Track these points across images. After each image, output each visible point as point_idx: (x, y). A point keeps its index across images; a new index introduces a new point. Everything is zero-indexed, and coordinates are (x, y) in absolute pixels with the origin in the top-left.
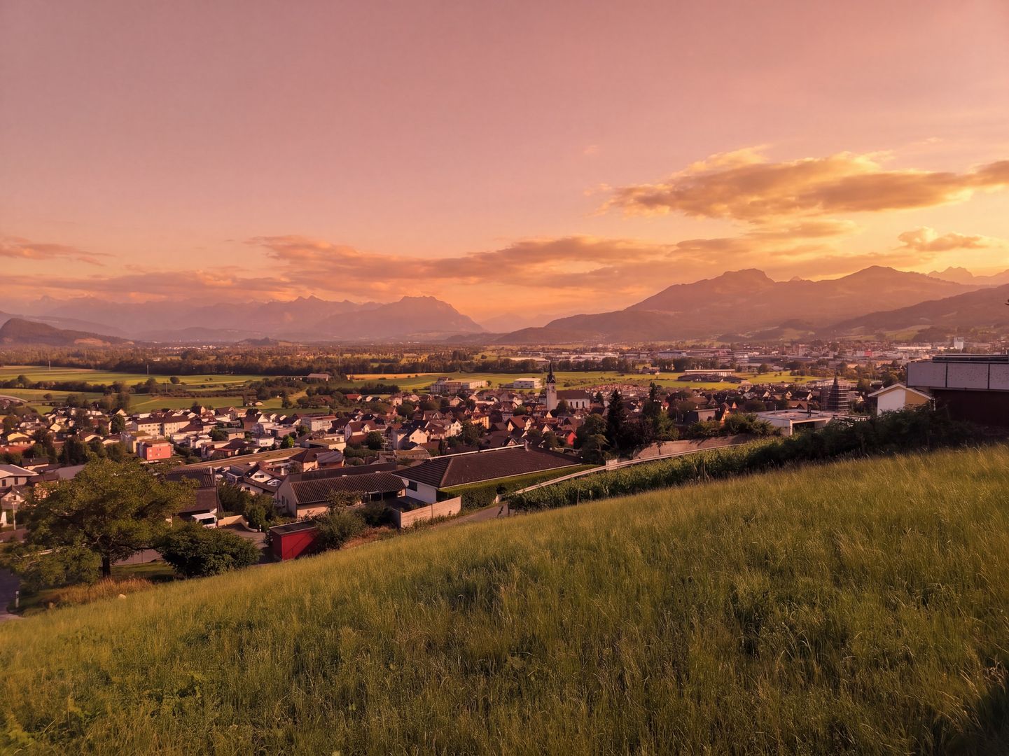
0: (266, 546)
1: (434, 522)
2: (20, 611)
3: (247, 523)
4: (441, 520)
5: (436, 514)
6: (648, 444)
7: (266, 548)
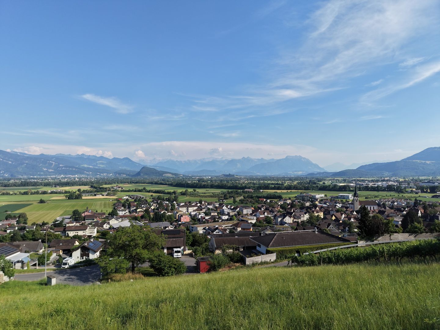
0: (196, 265)
1: (262, 263)
2: (100, 281)
3: (194, 254)
4: (266, 263)
5: (263, 260)
6: (382, 234)
7: (195, 266)
